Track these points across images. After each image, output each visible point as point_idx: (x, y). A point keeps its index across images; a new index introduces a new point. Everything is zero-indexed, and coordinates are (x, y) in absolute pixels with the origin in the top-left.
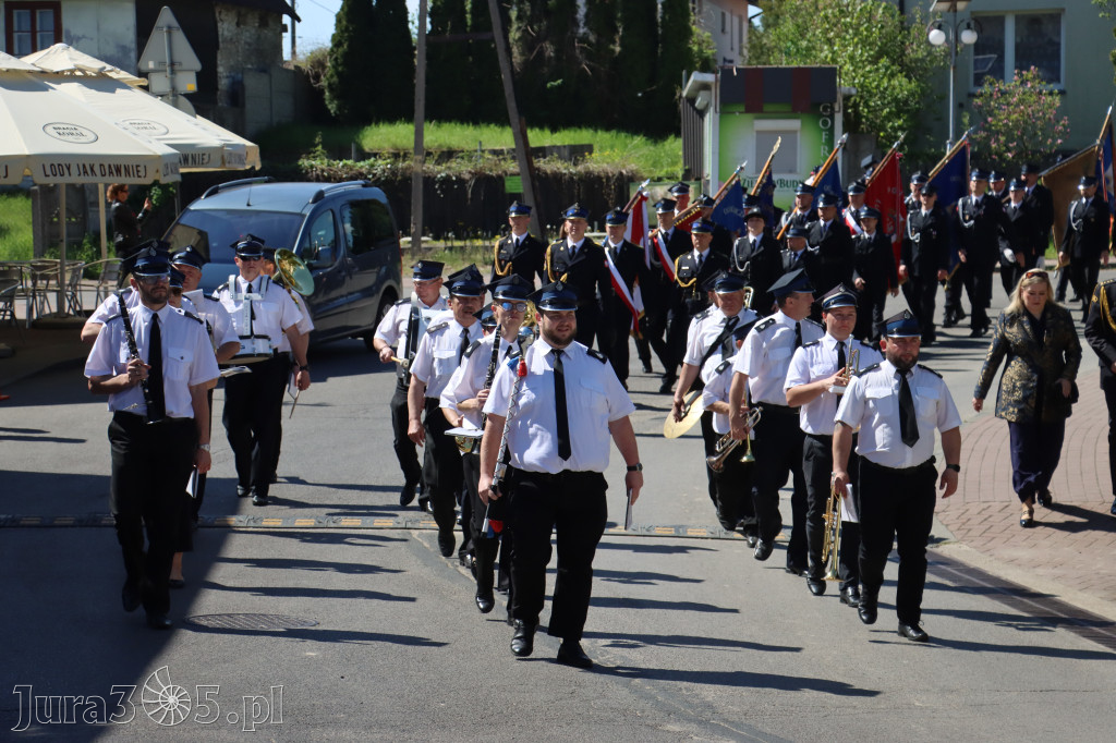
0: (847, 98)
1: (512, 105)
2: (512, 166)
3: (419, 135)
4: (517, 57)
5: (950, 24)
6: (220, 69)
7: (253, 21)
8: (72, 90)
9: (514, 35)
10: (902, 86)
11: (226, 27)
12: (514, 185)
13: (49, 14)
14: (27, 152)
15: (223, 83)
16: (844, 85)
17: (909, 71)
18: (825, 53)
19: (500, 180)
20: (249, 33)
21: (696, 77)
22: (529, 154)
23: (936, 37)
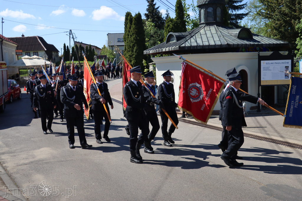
0: (108, 58)
1: (78, 59)
2: (79, 64)
3: (70, 62)
4: (79, 55)
5: (116, 51)
6: (53, 57)
7: (56, 53)
8: (36, 59)
9: (79, 53)
10: (113, 57)
11: (53, 53)
12: (79, 66)
13: (37, 53)
14: (31, 65)
15: (53, 58)
16: (107, 56)
17: (113, 55)
18: (106, 54)
19: (78, 66)
20: (55, 54)
21: (95, 56)
22: (80, 63)
23: (115, 52)
